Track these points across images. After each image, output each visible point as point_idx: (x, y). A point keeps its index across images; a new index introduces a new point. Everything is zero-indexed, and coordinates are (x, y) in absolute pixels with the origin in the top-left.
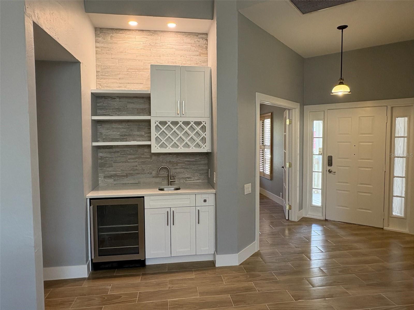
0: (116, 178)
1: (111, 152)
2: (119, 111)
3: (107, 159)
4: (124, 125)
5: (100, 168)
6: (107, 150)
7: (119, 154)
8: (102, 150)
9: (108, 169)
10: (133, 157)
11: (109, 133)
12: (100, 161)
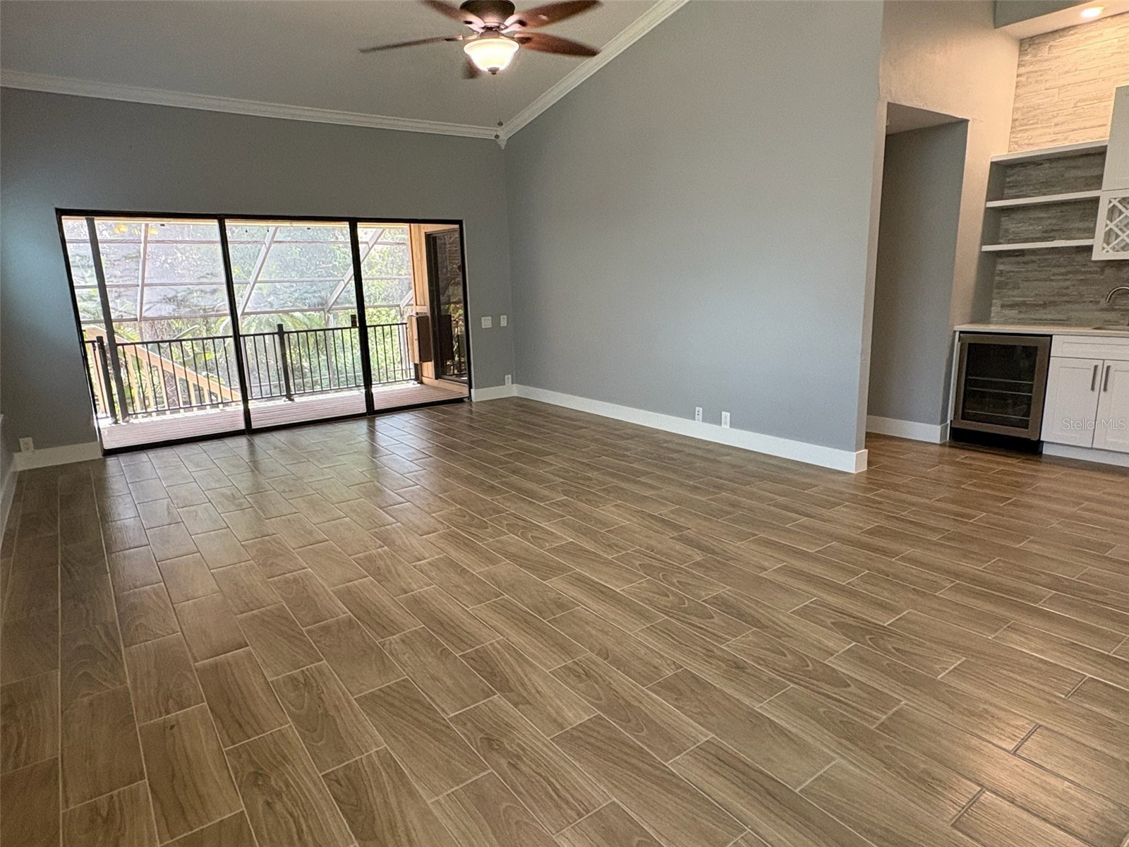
0: (1024, 309)
1: (1018, 263)
2: (1047, 187)
3: (1012, 274)
4: (1053, 212)
5: (996, 291)
6: (1013, 259)
7: (1035, 266)
8: (1006, 260)
9: (1010, 293)
10: (1062, 270)
11: (1023, 228)
12: (997, 278)
